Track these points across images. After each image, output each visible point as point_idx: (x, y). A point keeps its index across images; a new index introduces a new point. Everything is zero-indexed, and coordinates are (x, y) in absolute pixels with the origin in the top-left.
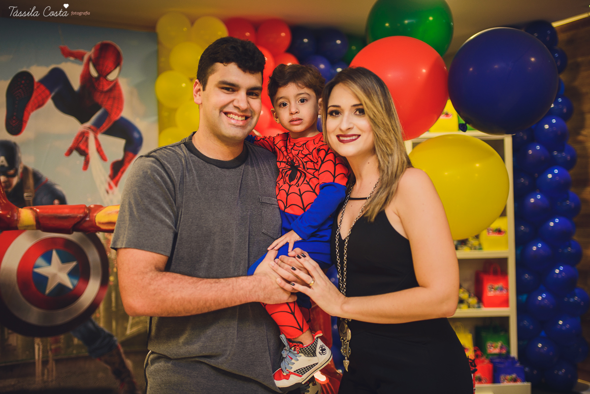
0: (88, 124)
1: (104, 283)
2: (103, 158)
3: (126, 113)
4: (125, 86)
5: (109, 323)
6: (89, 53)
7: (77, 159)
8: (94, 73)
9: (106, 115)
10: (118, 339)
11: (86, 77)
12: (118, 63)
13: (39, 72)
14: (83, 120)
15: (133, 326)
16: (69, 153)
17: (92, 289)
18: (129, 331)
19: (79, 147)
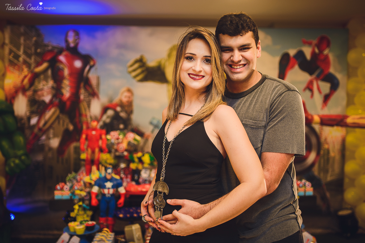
0: (314, 76)
1: (318, 154)
2: (320, 92)
3: (332, 70)
4: (331, 57)
5: (319, 173)
6: (315, 42)
7: (308, 93)
8: (317, 51)
9: (322, 71)
10: (323, 182)
11: (313, 54)
12: (328, 45)
13: (292, 52)
14: (311, 73)
15: (331, 176)
16: (305, 90)
17: (312, 157)
18: (329, 178)
19: (309, 87)
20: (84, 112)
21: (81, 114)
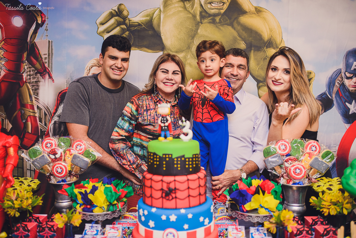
20: (29, 101)
21: (24, 106)
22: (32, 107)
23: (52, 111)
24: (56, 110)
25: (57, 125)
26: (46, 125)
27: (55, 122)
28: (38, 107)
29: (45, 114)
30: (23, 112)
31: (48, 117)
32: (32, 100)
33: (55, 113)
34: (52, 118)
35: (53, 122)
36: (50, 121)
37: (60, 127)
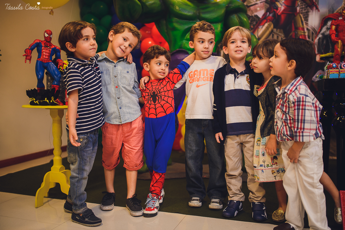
20: (301, 25)
21: (297, 28)
22: (303, 29)
23: (317, 30)
24: (321, 30)
25: (321, 40)
26: (312, 40)
27: (320, 38)
28: (307, 29)
29: (313, 33)
30: (296, 32)
31: (315, 35)
32: (303, 25)
33: (319, 32)
34: (317, 35)
35: (318, 38)
36: (316, 38)
37: (323, 41)
